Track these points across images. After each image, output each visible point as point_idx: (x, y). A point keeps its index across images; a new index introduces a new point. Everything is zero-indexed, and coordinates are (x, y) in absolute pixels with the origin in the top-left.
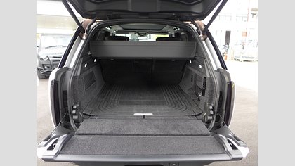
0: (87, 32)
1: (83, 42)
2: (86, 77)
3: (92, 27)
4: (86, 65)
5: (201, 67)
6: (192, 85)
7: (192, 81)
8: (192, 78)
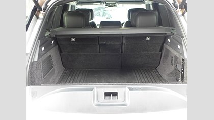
0: (45, 10)
1: (39, 22)
2: (43, 62)
3: (49, 4)
4: (43, 49)
5: (179, 46)
6: (172, 68)
7: (172, 64)
8: (172, 60)
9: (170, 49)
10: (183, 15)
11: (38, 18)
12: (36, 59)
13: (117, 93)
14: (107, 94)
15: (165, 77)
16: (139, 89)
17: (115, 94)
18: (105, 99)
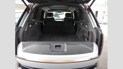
0: (31, 10)
3: (33, 7)
4: (30, 26)
5: (86, 26)
6: (82, 35)
7: (82, 33)
8: (82, 32)
9: (82, 27)
10: (88, 13)
11: (28, 13)
12: (26, 30)
13: (61, 46)
14: (56, 46)
15: (79, 38)
16: (70, 44)
17: (60, 46)
18: (55, 48)
